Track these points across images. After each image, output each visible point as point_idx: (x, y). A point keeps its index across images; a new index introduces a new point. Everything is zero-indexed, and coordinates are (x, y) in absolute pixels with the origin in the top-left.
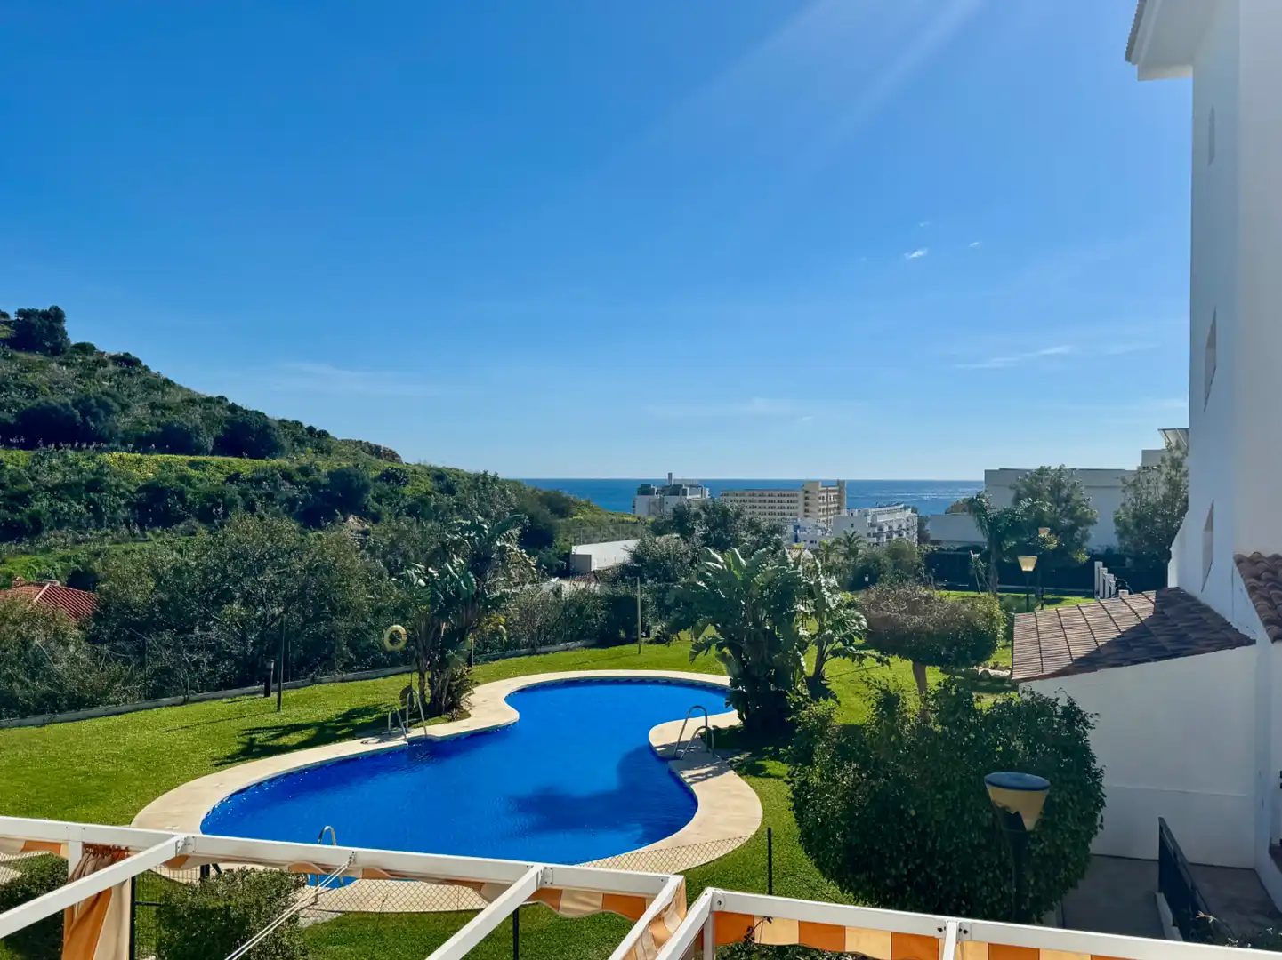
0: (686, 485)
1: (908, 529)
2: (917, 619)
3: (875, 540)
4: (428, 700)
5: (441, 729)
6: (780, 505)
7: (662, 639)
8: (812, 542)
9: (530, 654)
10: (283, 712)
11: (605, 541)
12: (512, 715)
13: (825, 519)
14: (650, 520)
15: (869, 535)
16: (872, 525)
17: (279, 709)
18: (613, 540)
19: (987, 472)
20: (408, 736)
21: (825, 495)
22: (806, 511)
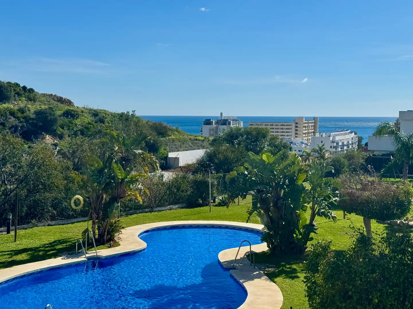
0: (230, 120)
1: (353, 144)
2: (367, 193)
3: (334, 150)
4: (97, 236)
5: (104, 252)
6: (282, 130)
7: (223, 204)
8: (299, 151)
9: (150, 212)
10: (18, 242)
11: (187, 150)
12: (143, 245)
13: (307, 138)
14: (211, 138)
15: (331, 147)
16: (333, 142)
17: (15, 241)
18: (191, 150)
19: (400, 112)
20: (87, 255)
21: (307, 125)
22: (296, 134)
